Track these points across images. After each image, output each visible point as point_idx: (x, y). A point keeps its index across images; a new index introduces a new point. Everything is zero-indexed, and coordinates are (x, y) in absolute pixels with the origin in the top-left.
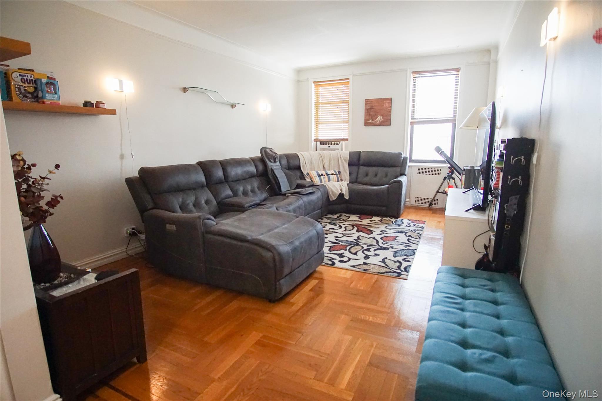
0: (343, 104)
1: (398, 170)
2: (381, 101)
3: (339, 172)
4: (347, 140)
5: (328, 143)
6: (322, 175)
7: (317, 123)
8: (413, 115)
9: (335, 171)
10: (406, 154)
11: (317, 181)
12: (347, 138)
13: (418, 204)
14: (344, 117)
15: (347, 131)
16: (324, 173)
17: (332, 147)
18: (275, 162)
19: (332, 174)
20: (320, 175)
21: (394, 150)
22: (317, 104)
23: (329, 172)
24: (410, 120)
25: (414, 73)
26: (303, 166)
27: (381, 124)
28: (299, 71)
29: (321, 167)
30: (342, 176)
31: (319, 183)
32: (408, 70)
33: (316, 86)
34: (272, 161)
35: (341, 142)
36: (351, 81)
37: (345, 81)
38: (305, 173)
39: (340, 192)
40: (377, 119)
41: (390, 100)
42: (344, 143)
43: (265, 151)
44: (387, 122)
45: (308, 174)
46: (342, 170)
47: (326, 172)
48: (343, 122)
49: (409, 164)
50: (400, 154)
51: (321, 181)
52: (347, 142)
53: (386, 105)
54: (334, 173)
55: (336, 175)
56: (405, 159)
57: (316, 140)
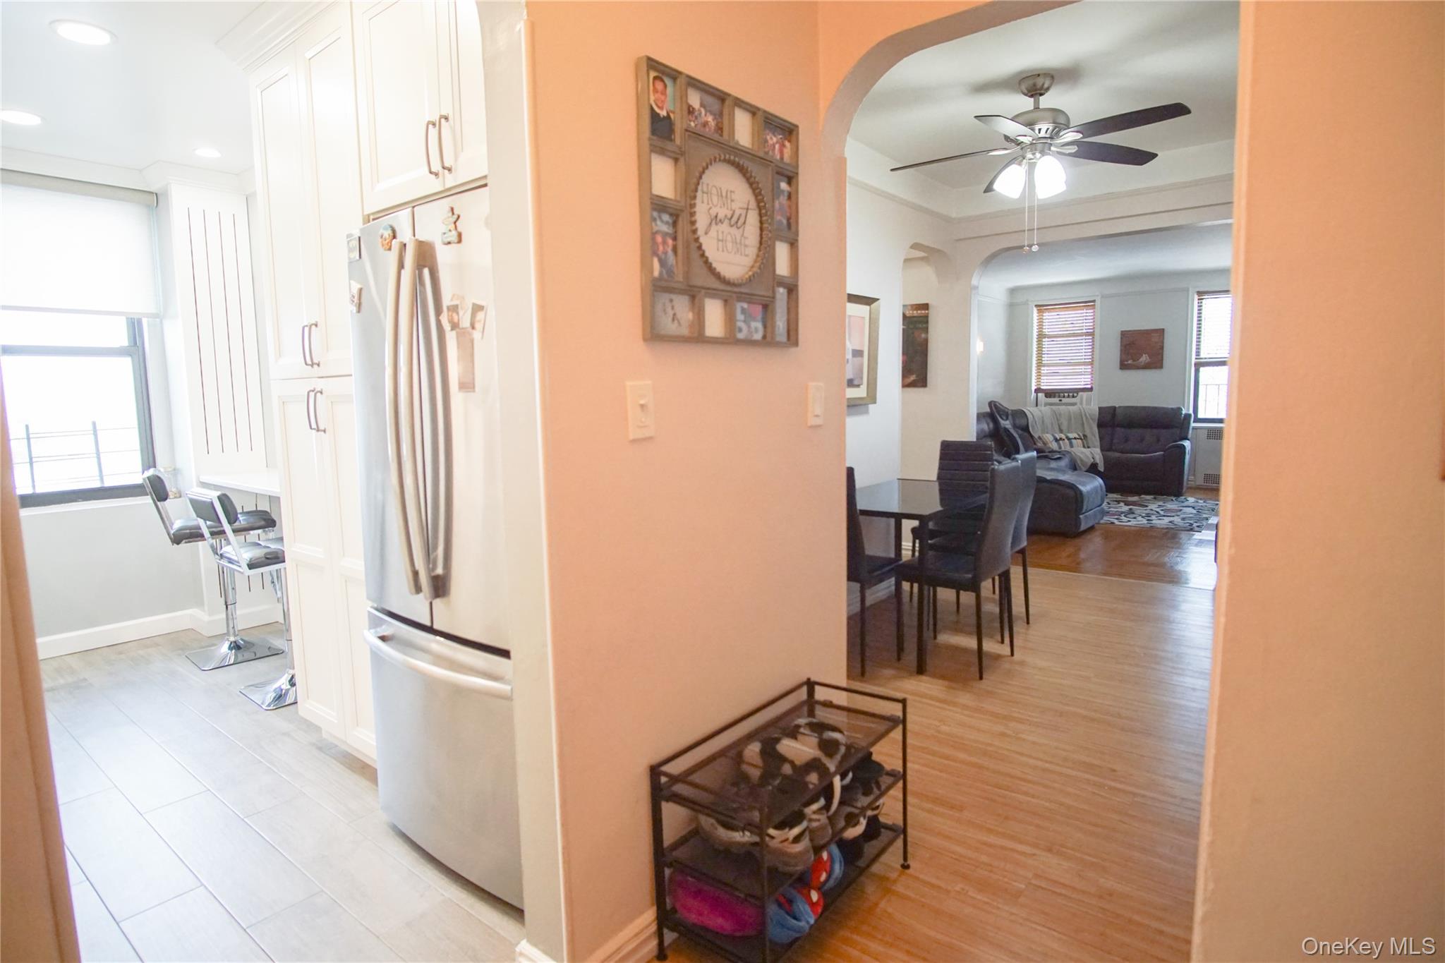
0: (1084, 337)
1: (1176, 431)
2: (1147, 333)
3: (1085, 436)
4: (1091, 389)
5: (1057, 394)
6: (1061, 439)
7: (1040, 364)
8: (1198, 353)
9: (1079, 435)
10: (1188, 409)
11: (1054, 446)
12: (1089, 386)
13: (1208, 484)
14: (1085, 356)
15: (1090, 376)
16: (1063, 436)
17: (1065, 400)
18: (1007, 419)
19: (1075, 438)
20: (1058, 438)
21: (1170, 404)
22: (1041, 336)
23: (1071, 436)
24: (1194, 361)
25: (1199, 293)
26: (1033, 427)
27: (1147, 367)
28: (1013, 291)
29: (1057, 429)
30: (1090, 442)
31: (1057, 449)
32: (1190, 289)
33: (1040, 311)
34: (1004, 418)
35: (1080, 393)
36: (1098, 304)
37: (1089, 304)
38: (1036, 436)
39: (1092, 460)
40: (1141, 360)
41: (1162, 331)
42: (1085, 395)
43: (995, 405)
44: (1156, 362)
45: (1040, 438)
46: (1088, 433)
47: (1065, 435)
48: (1085, 364)
49: (1193, 425)
50: (1179, 409)
51: (1060, 448)
52: (1090, 393)
53: (1155, 338)
54: (1077, 436)
55: (1081, 439)
56: (1188, 416)
57: (1038, 391)
